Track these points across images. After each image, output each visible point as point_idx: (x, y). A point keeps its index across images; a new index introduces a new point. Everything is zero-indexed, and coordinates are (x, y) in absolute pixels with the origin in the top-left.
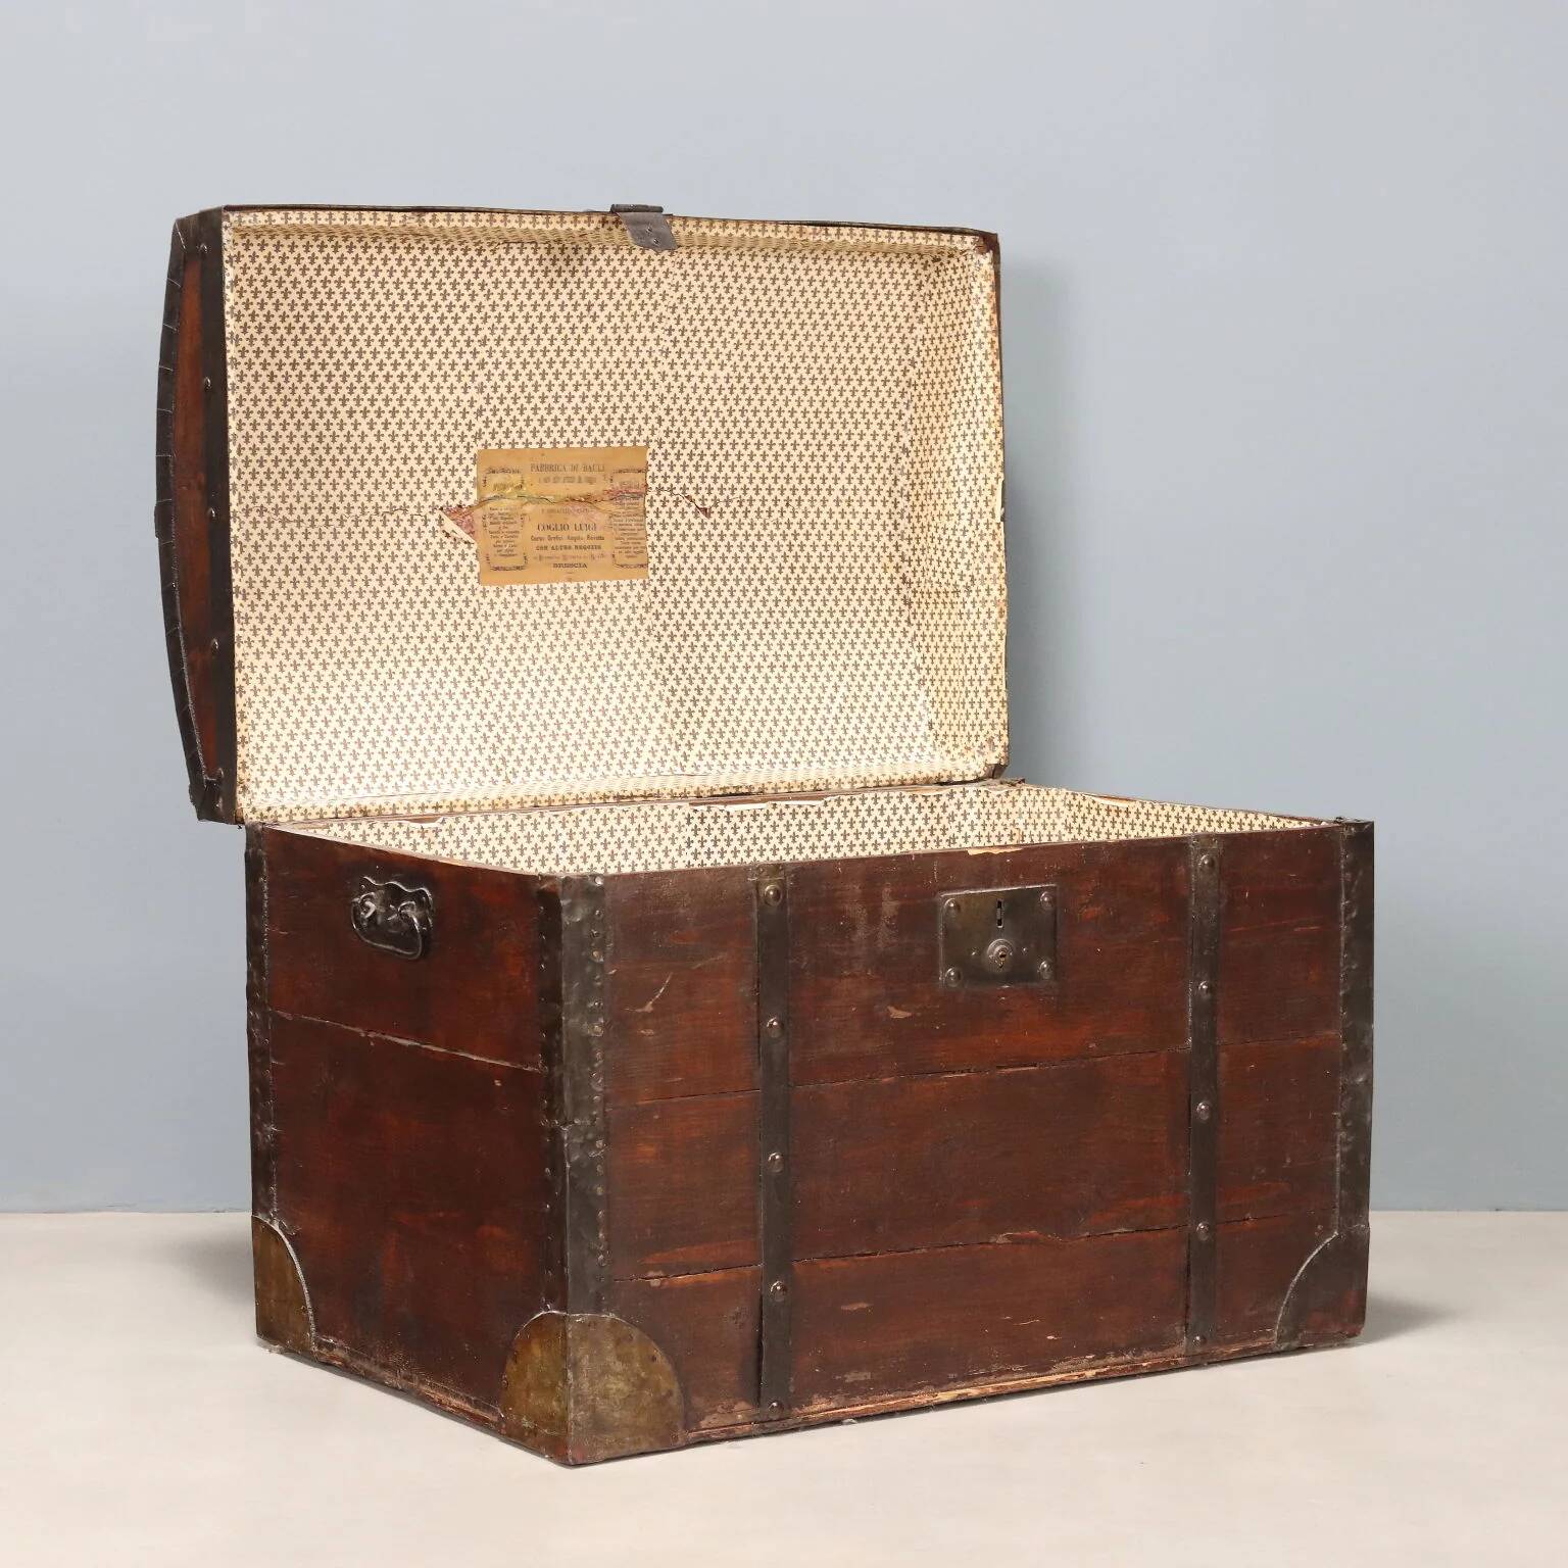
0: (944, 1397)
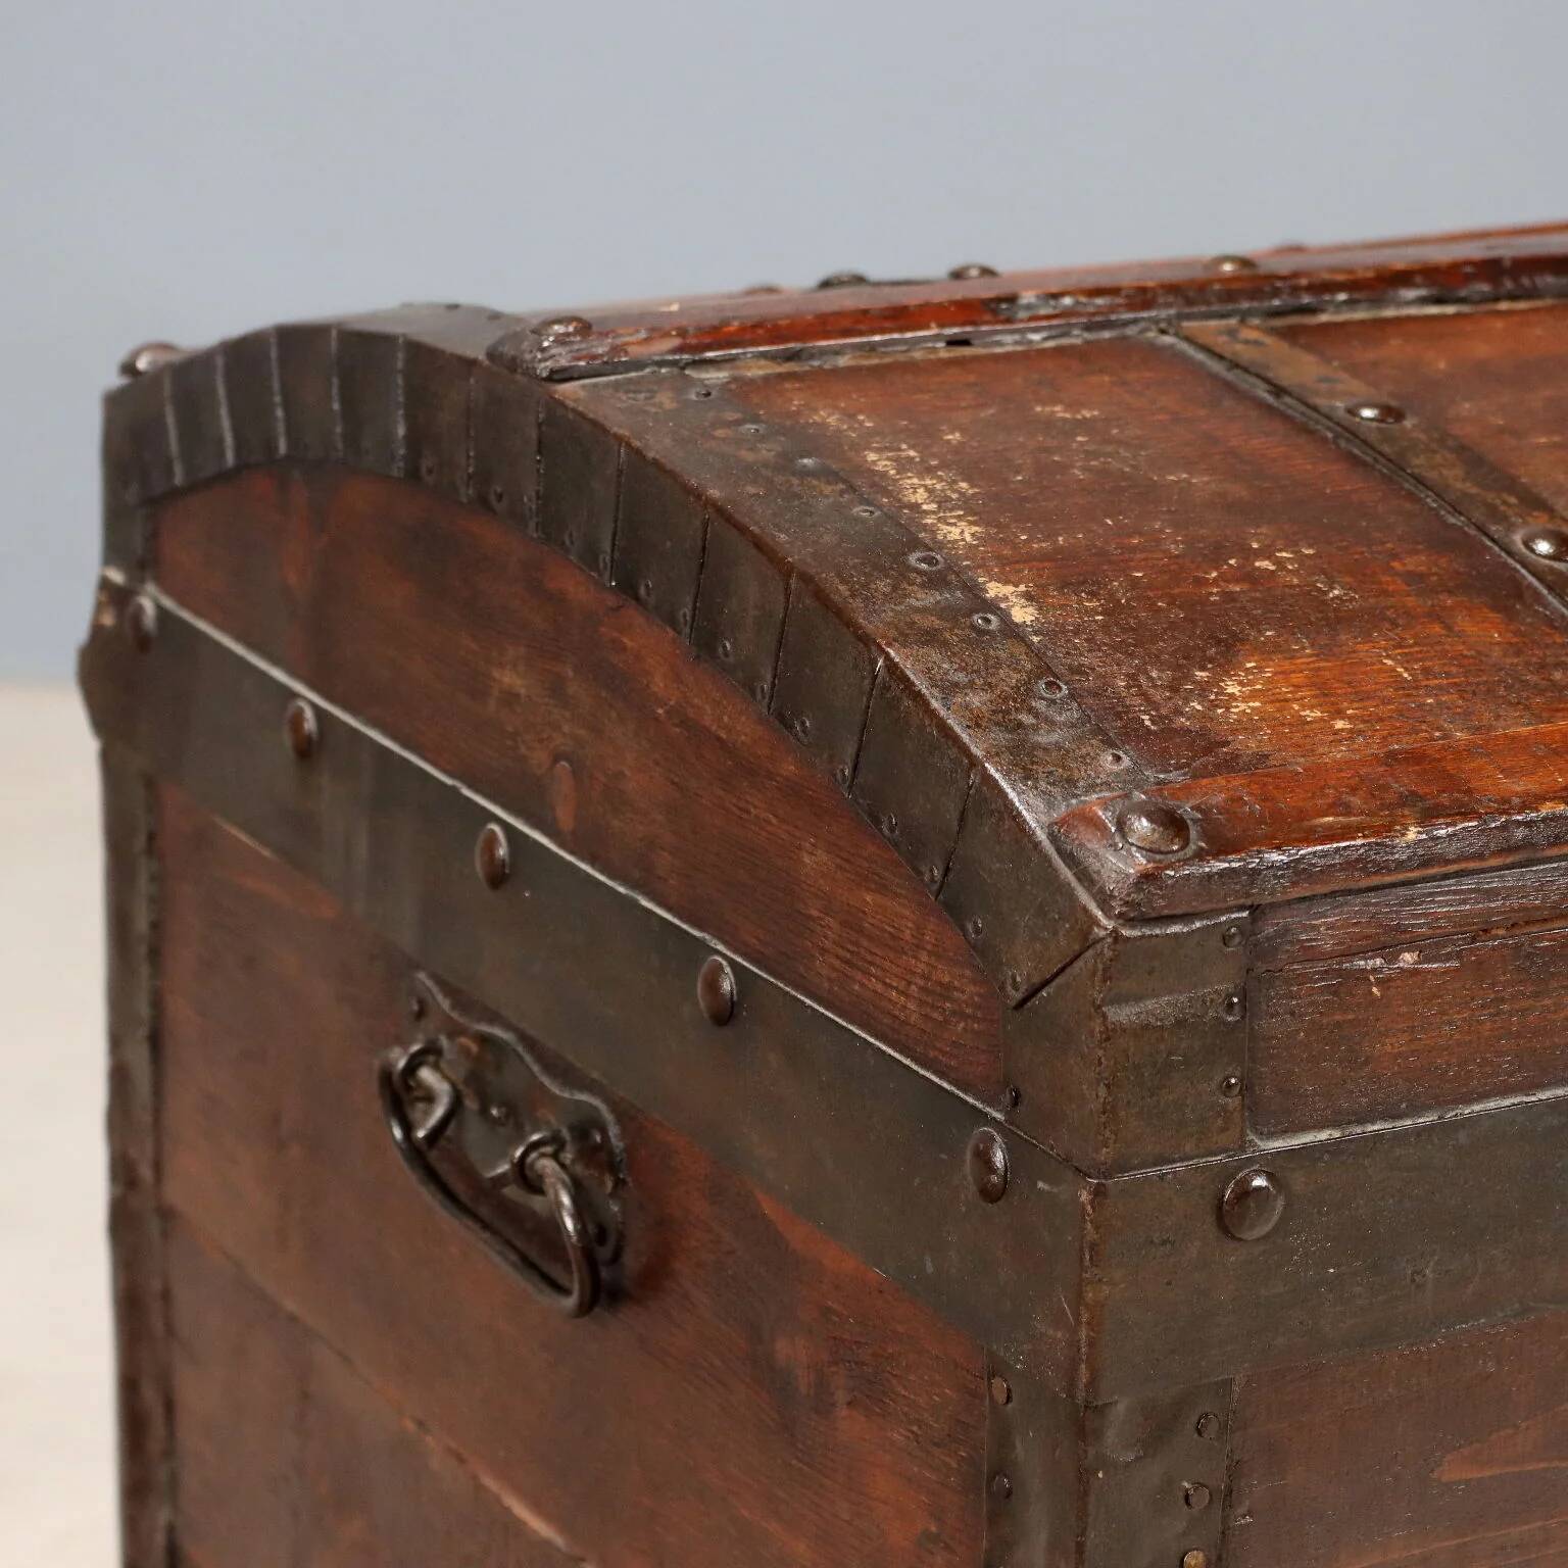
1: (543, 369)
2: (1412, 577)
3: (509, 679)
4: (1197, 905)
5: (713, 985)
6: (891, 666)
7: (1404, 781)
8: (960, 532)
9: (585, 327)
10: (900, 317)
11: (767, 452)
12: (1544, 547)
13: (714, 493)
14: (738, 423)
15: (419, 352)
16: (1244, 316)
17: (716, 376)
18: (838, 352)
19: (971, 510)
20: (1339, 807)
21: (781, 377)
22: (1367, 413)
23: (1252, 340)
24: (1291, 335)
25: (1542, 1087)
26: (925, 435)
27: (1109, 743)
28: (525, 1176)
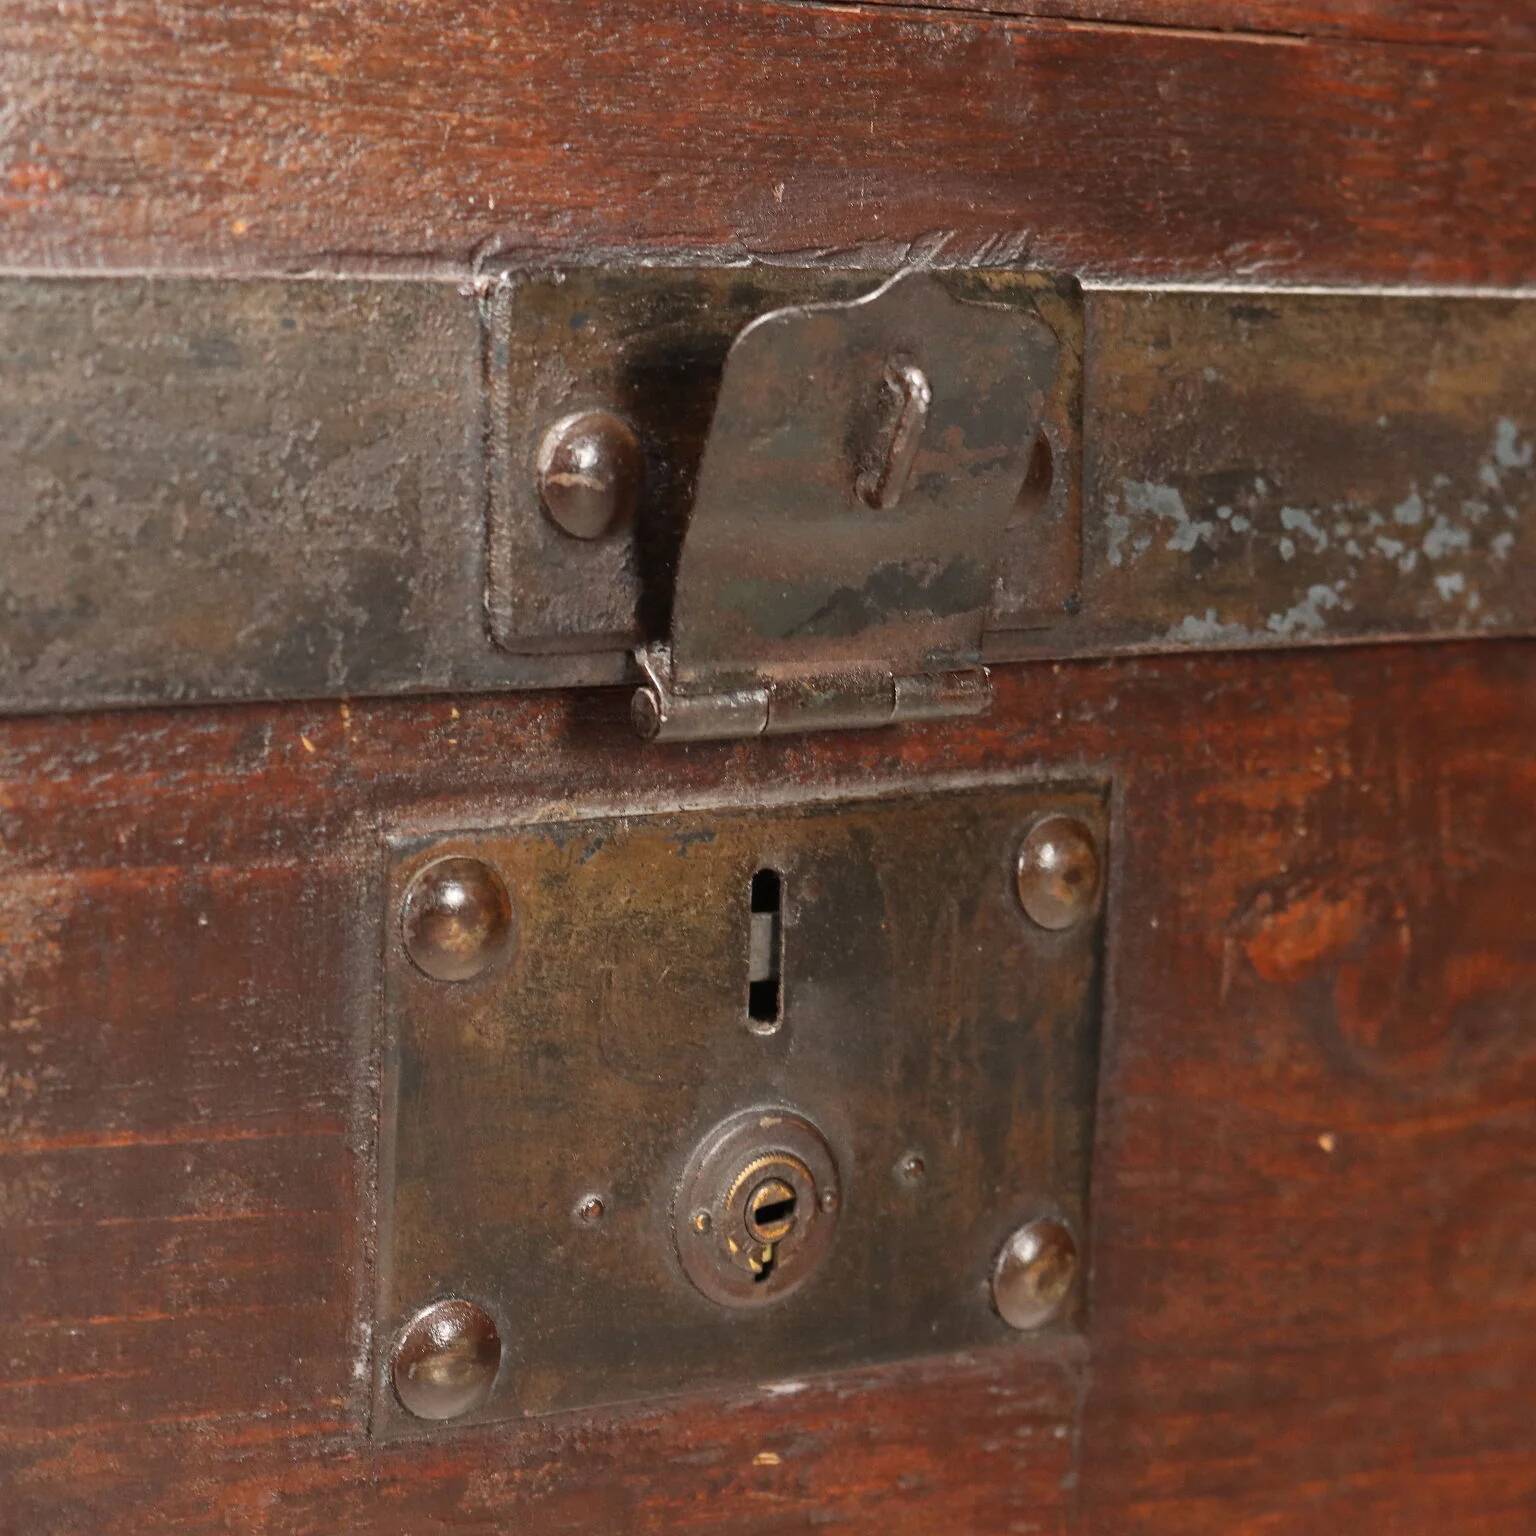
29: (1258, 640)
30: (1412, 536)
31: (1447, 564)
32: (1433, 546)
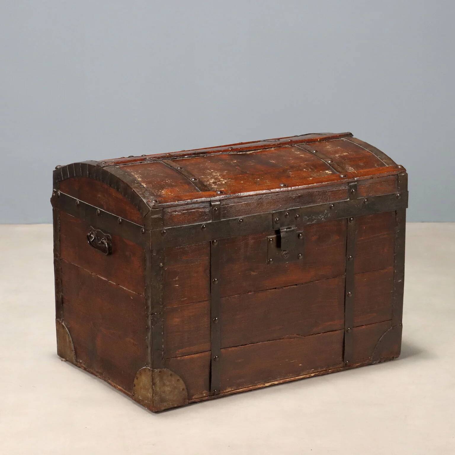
0: (267, 385)
1: (102, 166)
2: (180, 182)
3: (99, 195)
4: (159, 207)
5: (119, 221)
6: (133, 190)
7: (176, 198)
8: (140, 179)
9: (106, 162)
10: (135, 160)
11: (123, 173)
12: (193, 180)
13: (118, 177)
14: (120, 171)
15: (89, 165)
16: (169, 159)
17: (118, 167)
18: (129, 164)
19: (141, 178)
20: (170, 200)
21: (124, 166)
22: (179, 168)
23: (169, 162)
24: (173, 161)
25: (190, 224)
26: (137, 171)
27: (151, 196)
28: (103, 243)
29: (312, 223)
30: (320, 217)
31: (323, 218)
32: (322, 217)
